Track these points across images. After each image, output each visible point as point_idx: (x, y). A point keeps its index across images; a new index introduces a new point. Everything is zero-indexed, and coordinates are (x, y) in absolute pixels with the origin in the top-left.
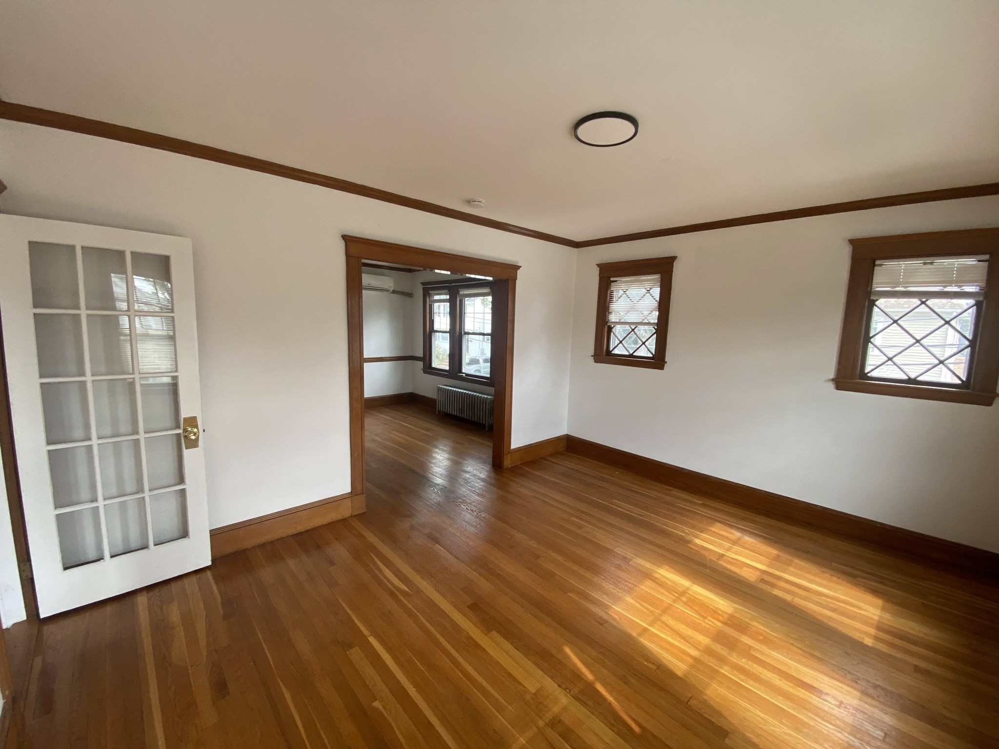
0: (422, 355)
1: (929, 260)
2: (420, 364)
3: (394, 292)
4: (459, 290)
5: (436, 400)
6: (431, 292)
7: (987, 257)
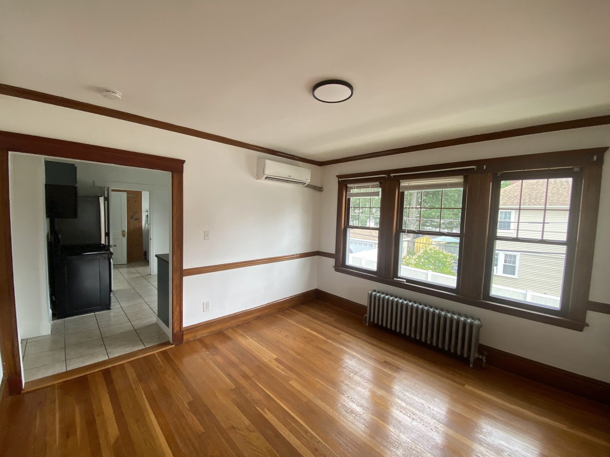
0: (333, 252)
2: (331, 262)
3: (309, 186)
4: (400, 181)
5: (366, 307)
6: (349, 185)
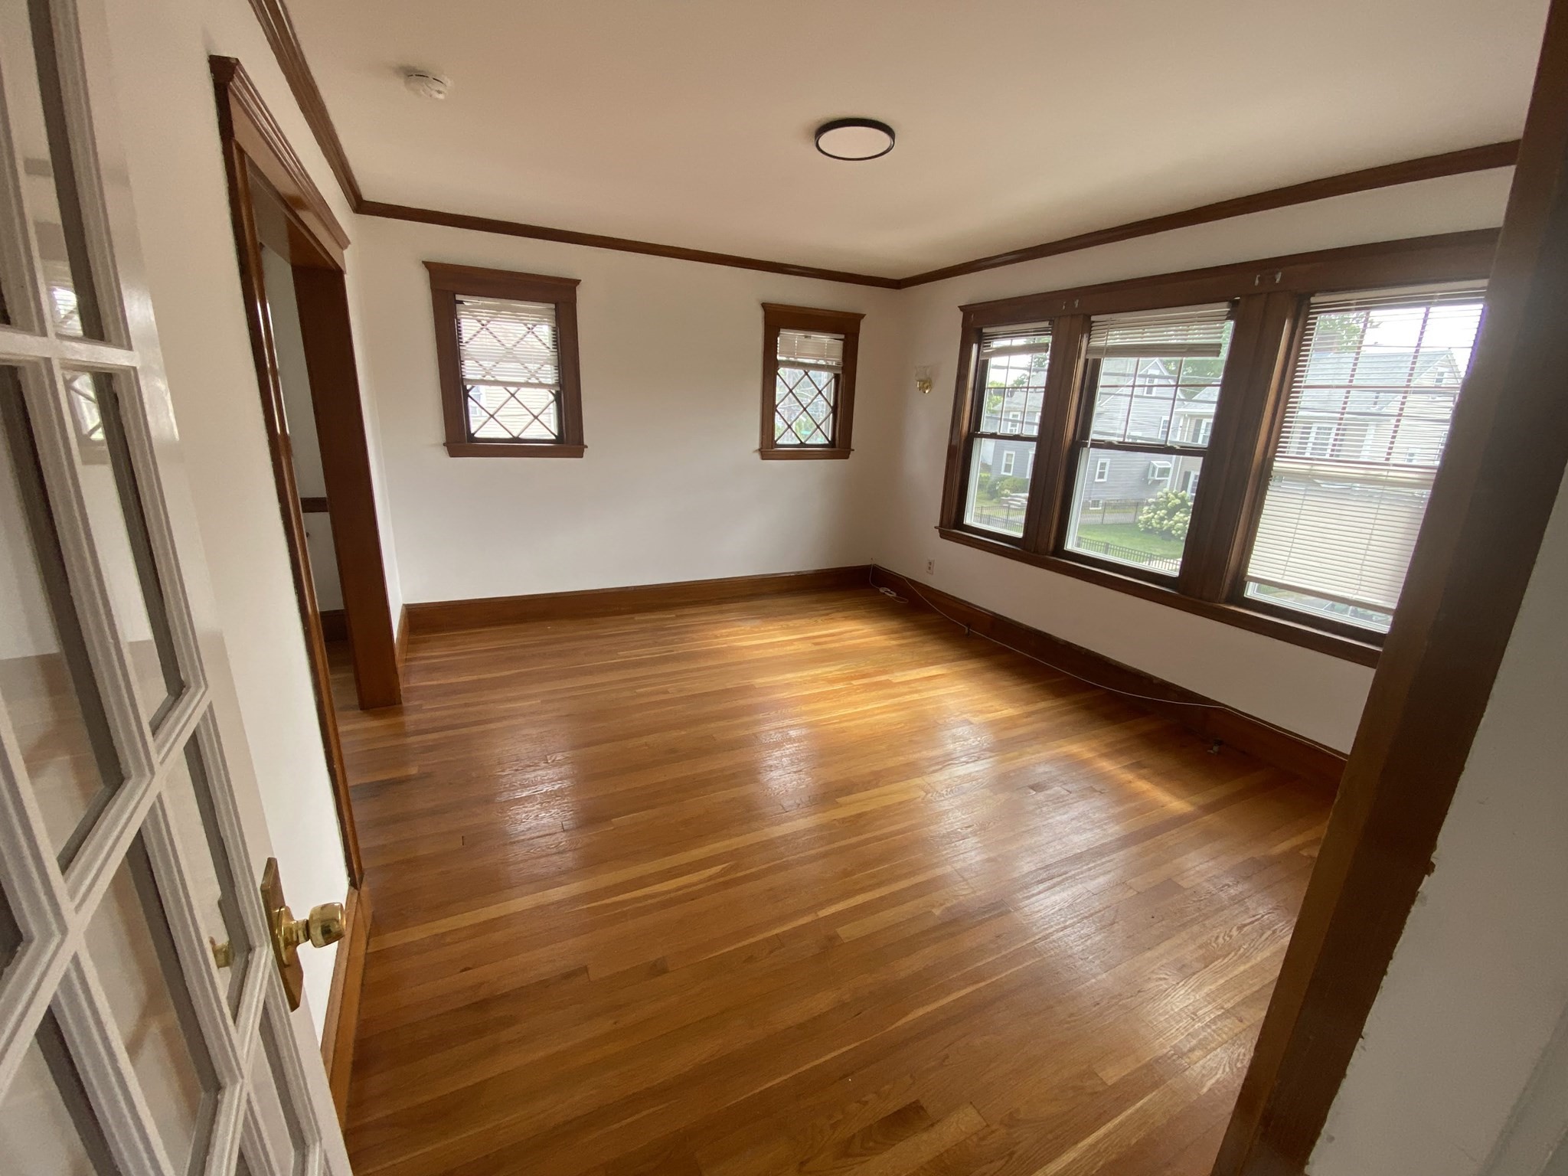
1: (808, 333)
7: (842, 337)
